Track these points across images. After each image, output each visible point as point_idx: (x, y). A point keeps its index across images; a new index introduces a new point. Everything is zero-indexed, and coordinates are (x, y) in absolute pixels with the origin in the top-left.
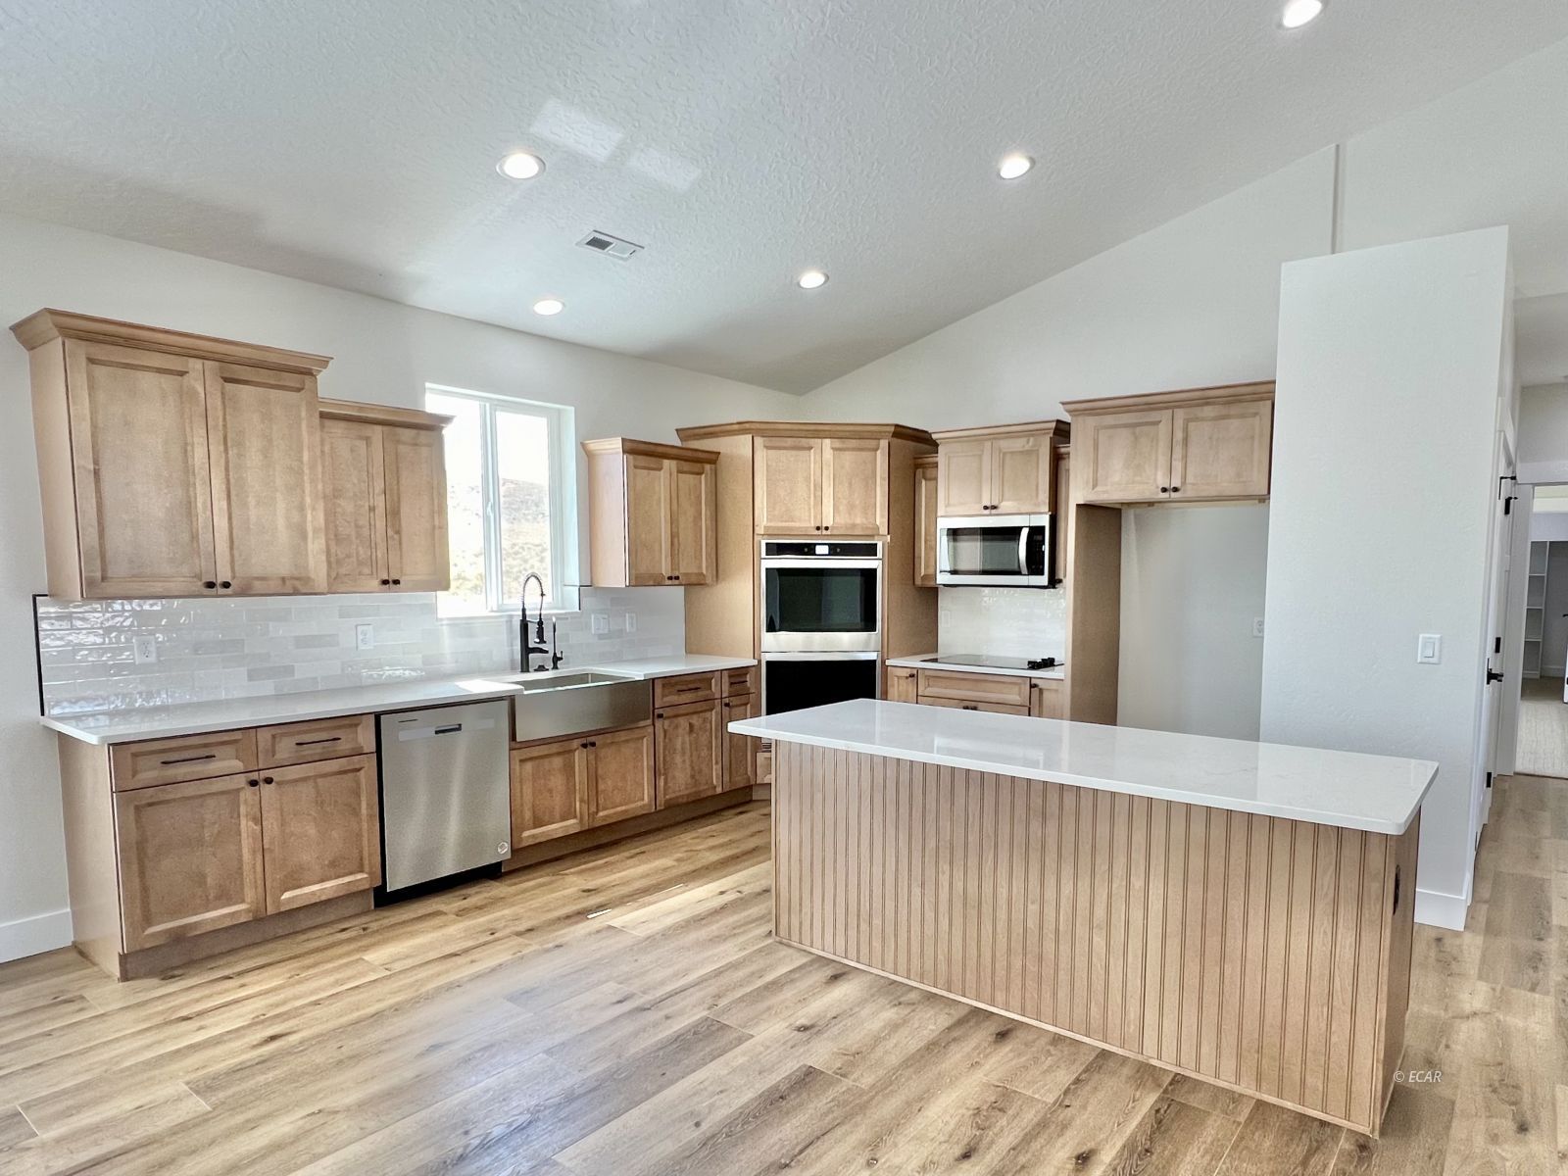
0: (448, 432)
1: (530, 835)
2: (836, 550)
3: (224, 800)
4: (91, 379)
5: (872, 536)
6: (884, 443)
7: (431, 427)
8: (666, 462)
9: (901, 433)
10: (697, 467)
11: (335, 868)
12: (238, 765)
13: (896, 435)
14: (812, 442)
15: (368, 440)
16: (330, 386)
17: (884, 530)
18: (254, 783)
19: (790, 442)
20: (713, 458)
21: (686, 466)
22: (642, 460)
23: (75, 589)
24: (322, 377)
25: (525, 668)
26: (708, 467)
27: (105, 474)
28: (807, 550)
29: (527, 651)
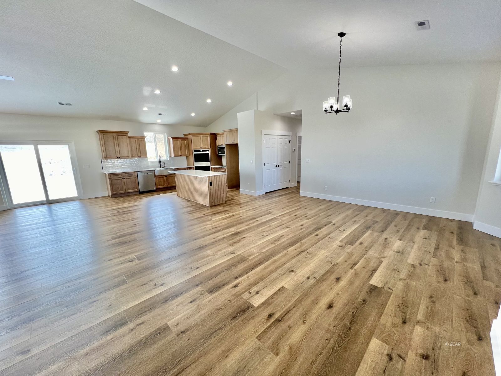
0: (146, 138)
1: (158, 187)
2: (203, 151)
3: (120, 180)
4: (103, 137)
5: (208, 149)
6: (209, 136)
7: (143, 138)
8: (179, 140)
9: (211, 134)
10: (184, 140)
11: (133, 188)
12: (121, 177)
13: (210, 134)
14: (199, 136)
15: (135, 140)
16: (129, 135)
17: (210, 148)
18: (123, 178)
19: (196, 136)
20: (187, 139)
21: (182, 140)
22: (175, 140)
23: (104, 158)
24: (128, 134)
25: (160, 167)
26: (186, 140)
27: (106, 146)
28: (200, 151)
29: (160, 165)
